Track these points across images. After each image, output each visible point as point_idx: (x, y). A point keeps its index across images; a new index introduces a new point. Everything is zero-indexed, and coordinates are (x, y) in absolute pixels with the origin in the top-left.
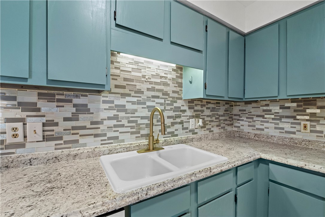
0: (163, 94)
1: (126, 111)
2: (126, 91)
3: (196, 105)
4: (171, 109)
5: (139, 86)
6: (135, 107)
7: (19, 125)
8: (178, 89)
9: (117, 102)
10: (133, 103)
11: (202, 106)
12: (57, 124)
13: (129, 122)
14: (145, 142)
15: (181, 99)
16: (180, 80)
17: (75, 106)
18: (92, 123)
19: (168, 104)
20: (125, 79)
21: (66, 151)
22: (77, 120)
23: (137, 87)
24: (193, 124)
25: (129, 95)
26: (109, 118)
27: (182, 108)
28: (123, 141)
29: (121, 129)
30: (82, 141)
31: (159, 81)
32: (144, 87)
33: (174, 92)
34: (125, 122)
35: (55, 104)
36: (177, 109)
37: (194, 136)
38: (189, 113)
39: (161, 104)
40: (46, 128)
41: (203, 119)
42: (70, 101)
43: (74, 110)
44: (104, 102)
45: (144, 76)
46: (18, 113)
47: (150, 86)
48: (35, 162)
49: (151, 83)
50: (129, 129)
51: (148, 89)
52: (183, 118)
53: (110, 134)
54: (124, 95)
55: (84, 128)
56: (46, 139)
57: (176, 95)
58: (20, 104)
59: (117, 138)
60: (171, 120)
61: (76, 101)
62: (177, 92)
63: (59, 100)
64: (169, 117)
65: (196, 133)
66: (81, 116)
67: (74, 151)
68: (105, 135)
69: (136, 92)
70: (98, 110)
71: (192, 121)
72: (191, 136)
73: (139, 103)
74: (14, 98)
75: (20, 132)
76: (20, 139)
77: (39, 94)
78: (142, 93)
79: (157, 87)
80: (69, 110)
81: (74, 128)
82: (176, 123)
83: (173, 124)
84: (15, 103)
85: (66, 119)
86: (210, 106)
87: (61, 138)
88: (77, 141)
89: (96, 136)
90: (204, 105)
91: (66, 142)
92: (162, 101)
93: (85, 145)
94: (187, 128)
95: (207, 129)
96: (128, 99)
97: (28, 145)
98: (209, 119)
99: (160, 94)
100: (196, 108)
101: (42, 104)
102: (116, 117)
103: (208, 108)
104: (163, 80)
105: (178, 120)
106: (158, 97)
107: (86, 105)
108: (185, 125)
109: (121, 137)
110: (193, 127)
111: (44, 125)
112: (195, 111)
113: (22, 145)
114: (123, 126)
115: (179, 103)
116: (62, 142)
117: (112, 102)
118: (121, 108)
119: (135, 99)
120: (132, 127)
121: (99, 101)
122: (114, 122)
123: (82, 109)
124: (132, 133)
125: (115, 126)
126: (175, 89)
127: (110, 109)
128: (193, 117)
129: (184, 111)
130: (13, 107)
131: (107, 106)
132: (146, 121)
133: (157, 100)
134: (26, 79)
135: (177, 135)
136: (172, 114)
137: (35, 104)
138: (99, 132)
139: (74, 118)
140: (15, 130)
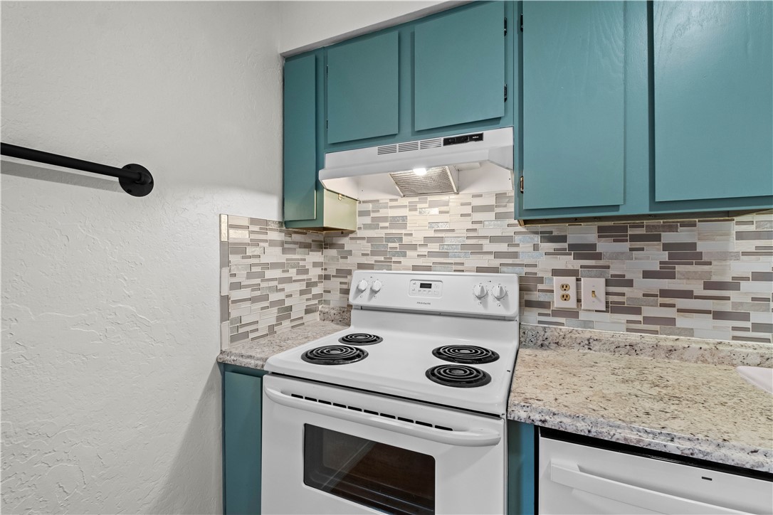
7: (571, 281)
12: (629, 283)
17: (666, 247)
18: (708, 285)
21: (650, 339)
22: (672, 276)
26: (759, 277)
30: (682, 322)
35: (627, 245)
40: (612, 289)
42: (658, 238)
43: (665, 256)
44: (740, 236)
46: (568, 262)
48: (596, 346)
53: (761, 317)
55: (688, 294)
56: (612, 308)
58: (572, 247)
61: (668, 237)
63: (634, 238)
66: (678, 268)
67: (667, 340)
68: (746, 317)
70: (725, 256)
74: (562, 239)
75: (572, 292)
76: (571, 304)
77: (600, 229)
80: (654, 256)
81: (664, 293)
84: (565, 245)
85: (647, 274)
87: (637, 311)
88: (672, 321)
89: (718, 315)
91: (647, 320)
93: (690, 332)
97: (583, 316)
101: (604, 246)
107: (693, 245)
111: (608, 283)
113: (573, 314)
116: (639, 318)
121: (728, 234)
123: (685, 253)
127: (761, 252)
130: (558, 252)
131: (749, 245)
134: (616, 207)
137: (593, 246)
138: (726, 307)
139: (666, 272)
140: (565, 287)
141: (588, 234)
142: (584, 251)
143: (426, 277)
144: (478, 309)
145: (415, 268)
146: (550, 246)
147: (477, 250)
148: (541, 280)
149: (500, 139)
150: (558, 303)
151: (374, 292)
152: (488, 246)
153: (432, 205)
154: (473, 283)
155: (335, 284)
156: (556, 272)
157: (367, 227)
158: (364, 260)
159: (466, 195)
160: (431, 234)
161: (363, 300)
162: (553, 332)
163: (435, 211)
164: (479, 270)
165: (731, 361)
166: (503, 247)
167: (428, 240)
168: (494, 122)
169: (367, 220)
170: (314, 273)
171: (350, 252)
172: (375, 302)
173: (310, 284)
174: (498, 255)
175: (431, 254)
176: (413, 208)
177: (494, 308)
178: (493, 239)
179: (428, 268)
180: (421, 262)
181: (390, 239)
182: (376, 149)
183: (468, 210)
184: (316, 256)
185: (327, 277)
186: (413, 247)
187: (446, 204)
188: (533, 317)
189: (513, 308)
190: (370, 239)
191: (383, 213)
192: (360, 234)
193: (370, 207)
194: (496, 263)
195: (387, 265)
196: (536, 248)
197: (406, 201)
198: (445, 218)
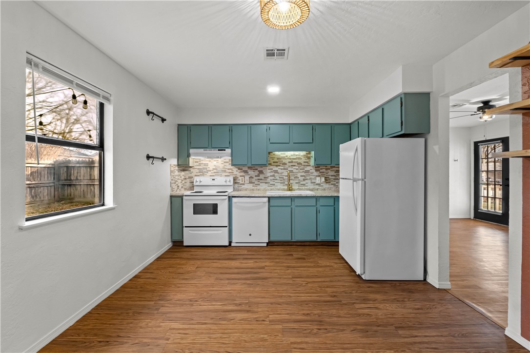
0: (298, 164)
1: (278, 173)
2: (278, 164)
3: (321, 169)
4: (303, 172)
5: (284, 161)
6: (283, 171)
8: (308, 160)
9: (274, 169)
10: (282, 169)
11: (326, 169)
12: (253, 178)
13: (280, 178)
14: (286, 187)
15: (310, 166)
16: (309, 155)
17: (258, 171)
18: (265, 178)
19: (301, 169)
20: (278, 159)
22: (259, 176)
23: (284, 162)
24: (318, 180)
25: (279, 166)
26: (271, 176)
27: (311, 171)
28: (277, 186)
29: (276, 181)
30: (261, 184)
31: (295, 157)
32: (287, 161)
33: (304, 162)
34: (277, 178)
36: (307, 172)
37: (320, 187)
38: (316, 174)
39: (297, 169)
41: (325, 178)
42: (257, 169)
43: (258, 173)
44: (269, 169)
45: (287, 156)
46: (243, 174)
47: (290, 161)
49: (290, 159)
50: (279, 181)
51: (289, 162)
52: (311, 177)
53: (272, 183)
54: (277, 166)
55: (261, 179)
56: (250, 183)
57: (306, 164)
58: (243, 171)
59: (274, 185)
60: (303, 178)
61: (259, 169)
62: (307, 162)
63: (254, 169)
64: (301, 176)
65: (322, 186)
68: (269, 183)
69: (283, 164)
70: (267, 173)
71: (318, 178)
72: (317, 187)
73: (284, 169)
74: (242, 169)
75: (243, 180)
76: (243, 182)
77: (248, 168)
78: (286, 164)
79: (294, 161)
80: (257, 173)
81: (258, 179)
82: (307, 179)
83: (304, 180)
85: (256, 176)
86: (334, 169)
87: (254, 183)
88: (259, 184)
89: (266, 183)
90: (329, 169)
91: (256, 185)
92: (298, 167)
94: (315, 183)
95: (332, 184)
96: (279, 167)
98: (334, 177)
99: (296, 164)
100: (321, 171)
101: (249, 171)
102: (273, 176)
103: (331, 171)
104: (298, 157)
105: (308, 178)
106: (295, 166)
107: (262, 171)
108: (313, 181)
109: (276, 184)
110: (319, 182)
111: (250, 178)
112: (320, 173)
113: (244, 184)
114: (277, 179)
115: (308, 168)
117: (272, 169)
118: (276, 172)
119: (282, 167)
120: (281, 180)
121: (267, 169)
122: (273, 178)
123: (261, 172)
124: (281, 183)
125: (273, 179)
126: (305, 161)
127: (271, 172)
128: (319, 176)
129: (312, 173)
130: (241, 172)
131: (270, 171)
132: (287, 178)
133: (294, 167)
134: (247, 165)
135: (307, 186)
136: (303, 174)
137: (247, 171)
138: (267, 181)
139: (258, 176)
140: (242, 179)
141: (245, 169)
142: (246, 172)
143: (213, 178)
144: (225, 184)
145: (210, 176)
146: (240, 171)
147: (225, 171)
148: (238, 178)
149: (229, 151)
150: (241, 182)
151: (200, 182)
152: (227, 171)
153: (215, 161)
154: (224, 179)
155: (188, 181)
156: (241, 176)
157: (197, 165)
158: (197, 174)
159: (222, 159)
160: (215, 168)
161: (198, 184)
162: (240, 188)
163: (215, 162)
164: (225, 176)
165: (266, 190)
166: (230, 171)
167: (214, 169)
168: (227, 148)
169: (198, 164)
170: (183, 177)
171: (192, 172)
172: (201, 184)
173: (182, 181)
174: (229, 173)
175: (214, 172)
176: (210, 161)
177: (228, 184)
178: (228, 169)
179: (214, 176)
180: (212, 174)
181: (204, 169)
182: (203, 150)
183: (223, 162)
184: (183, 173)
185: (185, 179)
186: (210, 171)
187: (218, 161)
188: (236, 186)
189: (232, 183)
190: (198, 169)
191: (202, 162)
192: (195, 167)
193: (198, 160)
194: (229, 174)
195: (203, 175)
196: (237, 171)
197: (208, 160)
198: (217, 164)
